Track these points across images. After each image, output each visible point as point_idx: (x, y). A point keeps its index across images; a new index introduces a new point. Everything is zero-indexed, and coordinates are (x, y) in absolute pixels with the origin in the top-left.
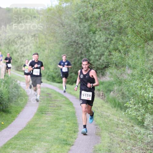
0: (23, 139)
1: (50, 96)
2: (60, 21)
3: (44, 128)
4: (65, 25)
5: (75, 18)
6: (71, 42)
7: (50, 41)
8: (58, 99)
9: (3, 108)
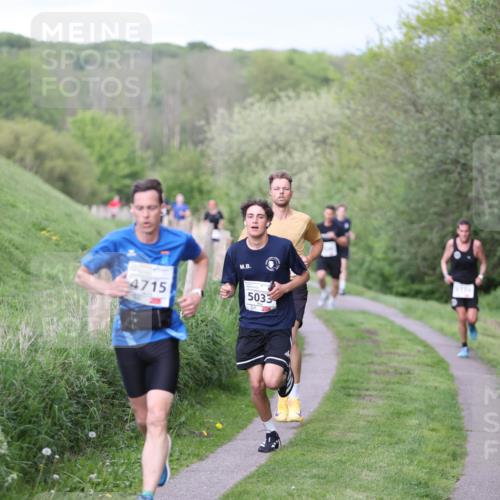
0: (286, 477)
1: (374, 337)
2: (409, 95)
3: (355, 443)
4: (423, 105)
5: (456, 84)
6: (443, 162)
7: (376, 158)
8: (401, 350)
9: (220, 375)
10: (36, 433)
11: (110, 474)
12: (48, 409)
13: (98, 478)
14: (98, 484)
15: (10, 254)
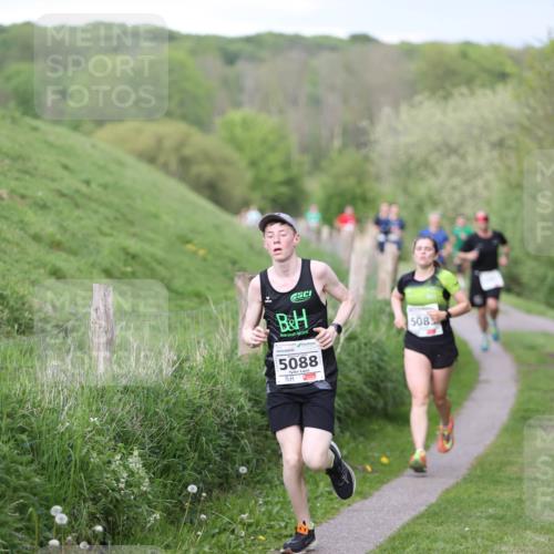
0: (460, 518)
9: (386, 404)
10: (181, 468)
11: (264, 514)
12: (195, 443)
13: (249, 518)
14: (250, 525)
15: (152, 270)
